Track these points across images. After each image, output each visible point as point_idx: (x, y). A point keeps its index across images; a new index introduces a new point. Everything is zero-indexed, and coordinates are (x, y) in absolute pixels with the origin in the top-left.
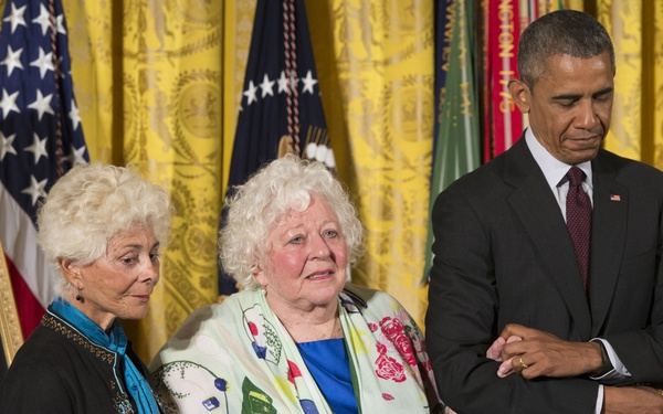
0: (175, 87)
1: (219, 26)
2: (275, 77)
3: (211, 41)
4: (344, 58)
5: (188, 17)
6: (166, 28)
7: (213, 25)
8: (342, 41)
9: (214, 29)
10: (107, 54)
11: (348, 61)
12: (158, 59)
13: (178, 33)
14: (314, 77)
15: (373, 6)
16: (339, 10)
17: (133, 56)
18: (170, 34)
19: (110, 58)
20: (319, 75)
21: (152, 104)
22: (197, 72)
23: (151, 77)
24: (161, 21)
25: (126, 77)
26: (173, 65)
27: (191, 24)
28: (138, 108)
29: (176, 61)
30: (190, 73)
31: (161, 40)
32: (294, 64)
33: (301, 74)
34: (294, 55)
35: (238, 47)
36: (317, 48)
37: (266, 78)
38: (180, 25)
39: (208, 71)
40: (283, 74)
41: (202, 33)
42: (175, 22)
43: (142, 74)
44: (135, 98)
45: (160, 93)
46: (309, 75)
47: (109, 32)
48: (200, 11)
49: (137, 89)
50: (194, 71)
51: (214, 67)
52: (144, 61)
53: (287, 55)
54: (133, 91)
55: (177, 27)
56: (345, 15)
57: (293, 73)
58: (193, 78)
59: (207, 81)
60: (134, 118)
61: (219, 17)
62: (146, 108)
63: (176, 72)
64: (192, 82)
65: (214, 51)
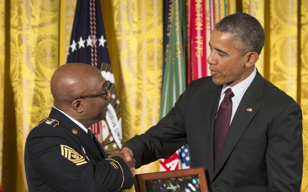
0: (36, 43)
1: (58, 13)
2: (85, 38)
3: (53, 21)
4: (119, 30)
5: (42, 8)
6: (31, 14)
7: (55, 13)
8: (118, 21)
9: (55, 15)
10: (2, 26)
11: (121, 31)
12: (28, 29)
13: (37, 16)
14: (105, 38)
15: (133, 4)
16: (116, 6)
17: (15, 28)
18: (33, 17)
19: (4, 29)
20: (107, 37)
21: (24, 51)
22: (47, 35)
23: (24, 38)
24: (29, 10)
25: (12, 38)
26: (35, 32)
27: (44, 12)
28: (17, 53)
29: (37, 30)
30: (43, 36)
31: (29, 20)
32: (95, 32)
33: (98, 37)
34: (95, 28)
35: (67, 24)
36: (106, 24)
37: (81, 39)
38: (39, 12)
39: (52, 35)
40: (89, 37)
41: (49, 16)
42: (36, 11)
43: (20, 37)
44: (16, 48)
45: (28, 46)
46: (102, 37)
47: (4, 15)
48: (48, 5)
49: (17, 44)
50: (45, 35)
51: (55, 33)
52: (21, 30)
53: (91, 27)
54: (15, 45)
55: (37, 13)
56: (119, 9)
57: (94, 37)
58: (44, 38)
59: (51, 40)
60: (15, 58)
61: (58, 9)
62: (22, 53)
63: (36, 36)
64: (44, 41)
65: (55, 25)
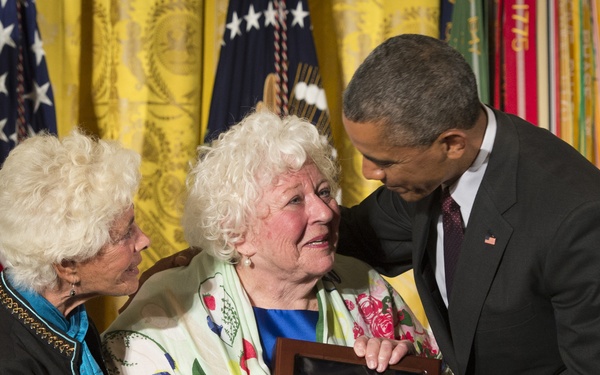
0: (150, 18)
2: (261, 8)
14: (305, 9)
20: (311, 6)
21: (124, 37)
22: (176, 1)
23: (123, 7)
25: (97, 5)
28: (108, 41)
30: (167, 2)
33: (291, 6)
37: (252, 10)
40: (270, 6)
43: (114, 3)
44: (106, 29)
45: (133, 25)
46: (300, 6)
49: (108, 19)
54: (104, 22)
57: (282, 4)
58: (170, 8)
59: (186, 12)
60: (104, 52)
62: (118, 40)
63: (152, 1)
64: (169, 13)
